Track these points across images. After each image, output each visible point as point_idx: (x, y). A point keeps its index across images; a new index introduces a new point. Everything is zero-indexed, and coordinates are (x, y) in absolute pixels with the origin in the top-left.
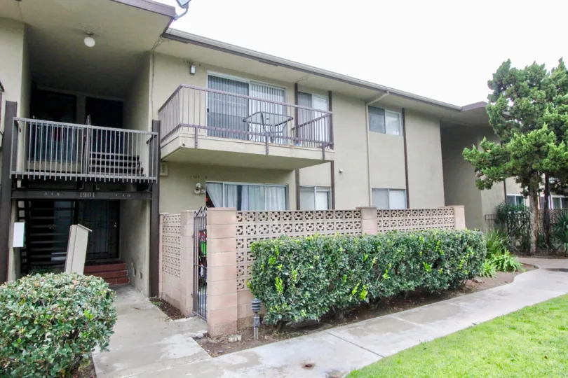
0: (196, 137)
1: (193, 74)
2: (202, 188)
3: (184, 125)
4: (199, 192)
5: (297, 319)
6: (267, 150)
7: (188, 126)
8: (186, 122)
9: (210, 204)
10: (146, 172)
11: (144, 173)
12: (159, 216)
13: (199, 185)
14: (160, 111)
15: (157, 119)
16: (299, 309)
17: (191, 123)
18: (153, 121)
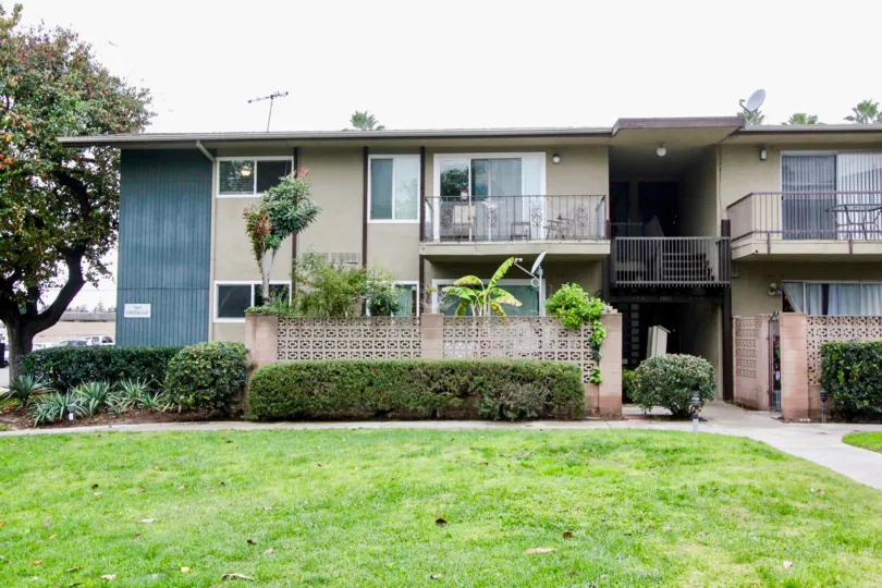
0: (768, 242)
1: (763, 160)
2: (778, 289)
3: (756, 232)
4: (773, 293)
5: (859, 406)
6: (851, 249)
7: (761, 232)
8: (758, 229)
9: (787, 307)
10: (715, 272)
11: (712, 274)
12: (731, 319)
13: (773, 285)
14: (728, 207)
15: (725, 218)
16: (862, 399)
17: (763, 229)
18: (722, 221)
